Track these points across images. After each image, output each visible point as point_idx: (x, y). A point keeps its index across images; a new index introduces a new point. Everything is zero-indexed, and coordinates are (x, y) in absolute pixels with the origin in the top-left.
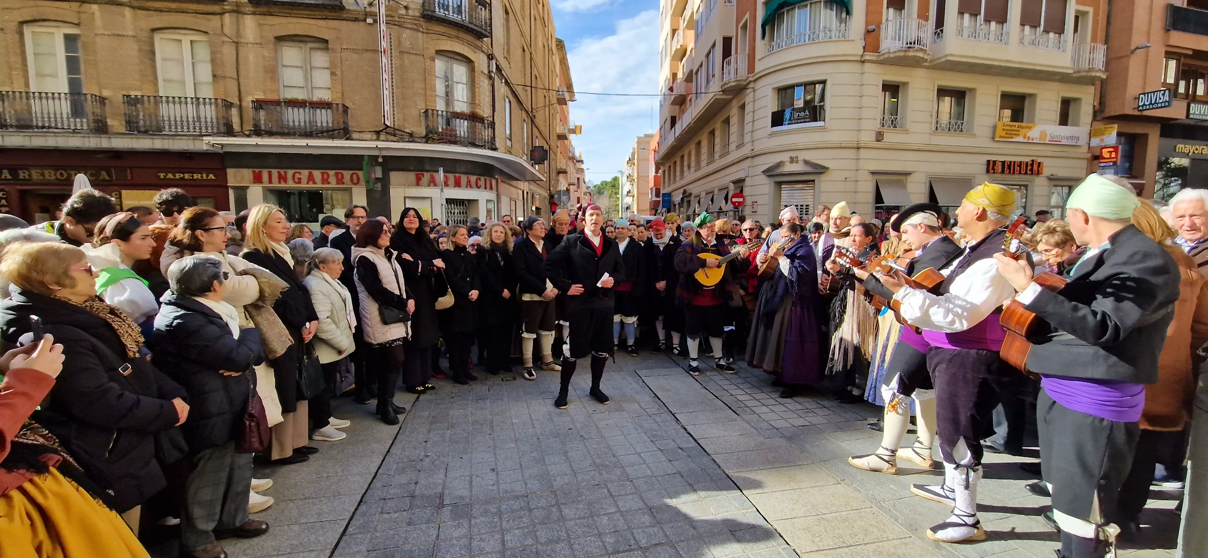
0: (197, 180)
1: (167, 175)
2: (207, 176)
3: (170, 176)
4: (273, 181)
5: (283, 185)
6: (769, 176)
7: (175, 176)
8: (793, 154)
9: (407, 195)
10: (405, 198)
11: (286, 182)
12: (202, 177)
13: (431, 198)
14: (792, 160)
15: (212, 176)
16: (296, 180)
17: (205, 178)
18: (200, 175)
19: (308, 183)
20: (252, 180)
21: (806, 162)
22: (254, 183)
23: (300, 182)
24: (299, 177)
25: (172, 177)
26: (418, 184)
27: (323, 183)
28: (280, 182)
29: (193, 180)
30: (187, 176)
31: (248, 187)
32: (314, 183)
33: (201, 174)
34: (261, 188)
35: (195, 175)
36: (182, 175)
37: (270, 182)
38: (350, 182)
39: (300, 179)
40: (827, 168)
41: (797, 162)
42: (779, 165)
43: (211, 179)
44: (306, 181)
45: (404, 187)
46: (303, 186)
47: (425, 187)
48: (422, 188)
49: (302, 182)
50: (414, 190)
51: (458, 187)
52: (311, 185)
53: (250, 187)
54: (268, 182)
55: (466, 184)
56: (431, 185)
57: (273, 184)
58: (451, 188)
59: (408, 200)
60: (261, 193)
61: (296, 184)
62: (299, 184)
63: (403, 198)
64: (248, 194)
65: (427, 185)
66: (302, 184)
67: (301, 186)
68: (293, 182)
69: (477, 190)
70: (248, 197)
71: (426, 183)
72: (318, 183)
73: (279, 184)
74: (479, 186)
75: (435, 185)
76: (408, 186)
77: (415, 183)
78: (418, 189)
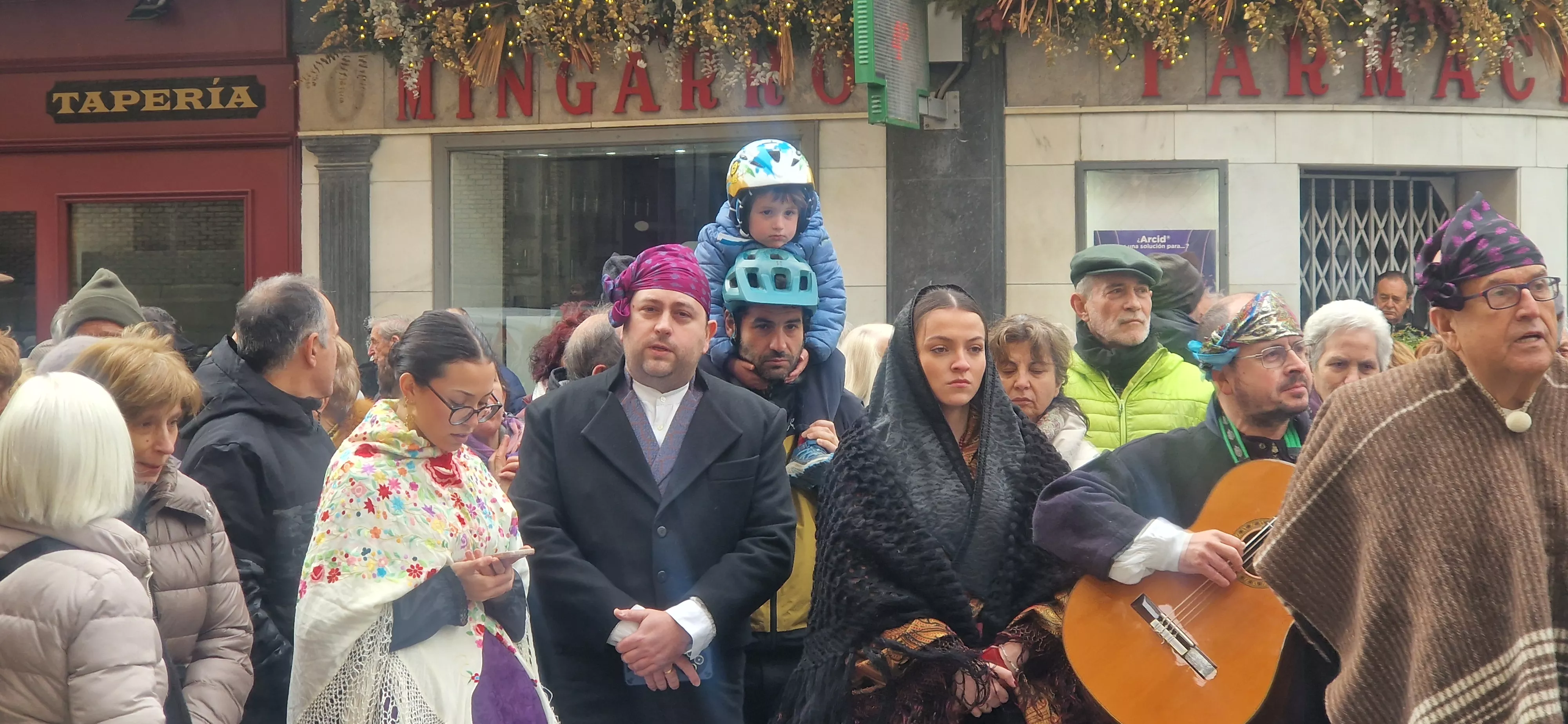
0: (191, 114)
1: (83, 97)
2: (225, 98)
3: (94, 102)
4: (477, 106)
5: (518, 125)
7: (109, 102)
9: (1092, 154)
10: (1082, 169)
11: (528, 111)
12: (206, 99)
13: (1220, 167)
15: (242, 96)
16: (574, 97)
17: (215, 104)
18: (198, 93)
19: (621, 110)
20: (396, 109)
22: (403, 118)
23: (586, 108)
24: (589, 78)
25: (101, 108)
26: (1152, 91)
27: (687, 106)
28: (503, 113)
29: (174, 115)
30: (151, 101)
31: (375, 141)
32: (651, 107)
33: (204, 84)
34: (425, 144)
35: (181, 93)
36: (135, 98)
37: (467, 113)
38: (810, 97)
39: (588, 90)
43: (240, 113)
44: (613, 98)
45: (1077, 109)
46: (595, 125)
47: (1191, 107)
48: (1174, 112)
49: (595, 105)
50: (1132, 123)
51: (1380, 99)
52: (636, 119)
53: (384, 142)
54: (456, 111)
55: (1432, 80)
56: (1222, 91)
57: (476, 121)
58: (1337, 107)
59: (1092, 183)
60: (427, 174)
61: (570, 118)
62: (586, 117)
63: (1070, 172)
64: (374, 175)
65: (1203, 94)
66: (596, 115)
67: (588, 125)
68: (558, 106)
69: (1506, 111)
70: (374, 190)
71: (1198, 82)
72: (666, 107)
73: (501, 121)
74: (1518, 85)
75: (1249, 91)
76: (1099, 105)
77: (1139, 86)
78: (1151, 117)
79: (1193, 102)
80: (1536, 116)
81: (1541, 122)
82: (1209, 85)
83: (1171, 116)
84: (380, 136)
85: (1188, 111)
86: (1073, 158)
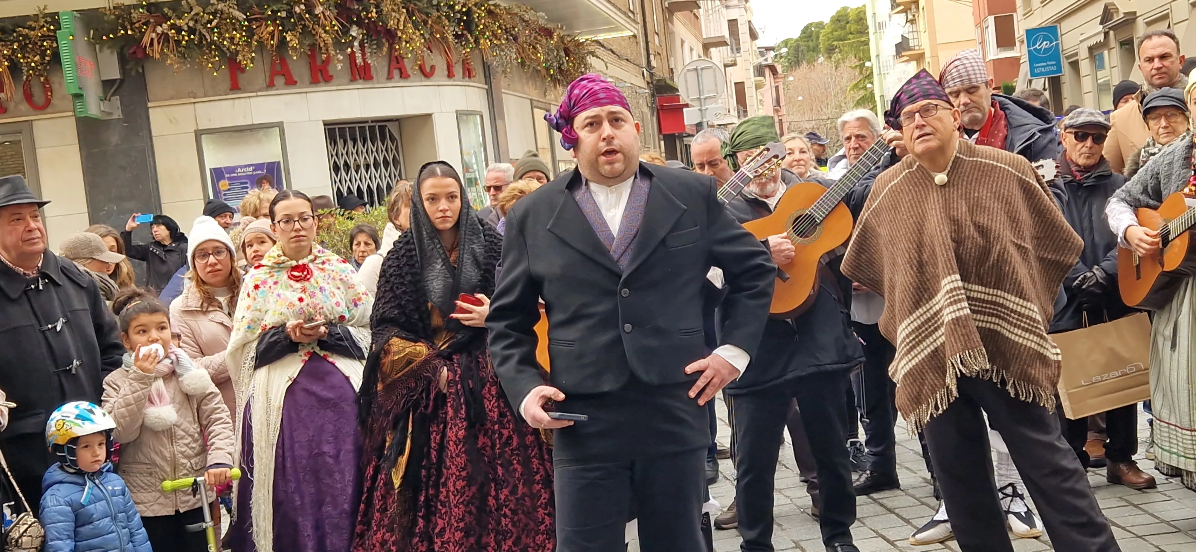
9: (203, 125)
10: (198, 134)
13: (279, 126)
26: (234, 86)
45: (193, 100)
47: (259, 94)
48: (249, 97)
50: (226, 105)
51: (361, 81)
55: (386, 69)
56: (275, 83)
58: (339, 88)
65: (265, 85)
69: (424, 83)
71: (261, 79)
74: (428, 69)
75: (291, 82)
76: (205, 96)
77: (227, 84)
78: (237, 101)
79: (260, 90)
80: (438, 86)
81: (441, 88)
82: (268, 80)
83: (248, 99)
85: (257, 96)
86: (194, 128)
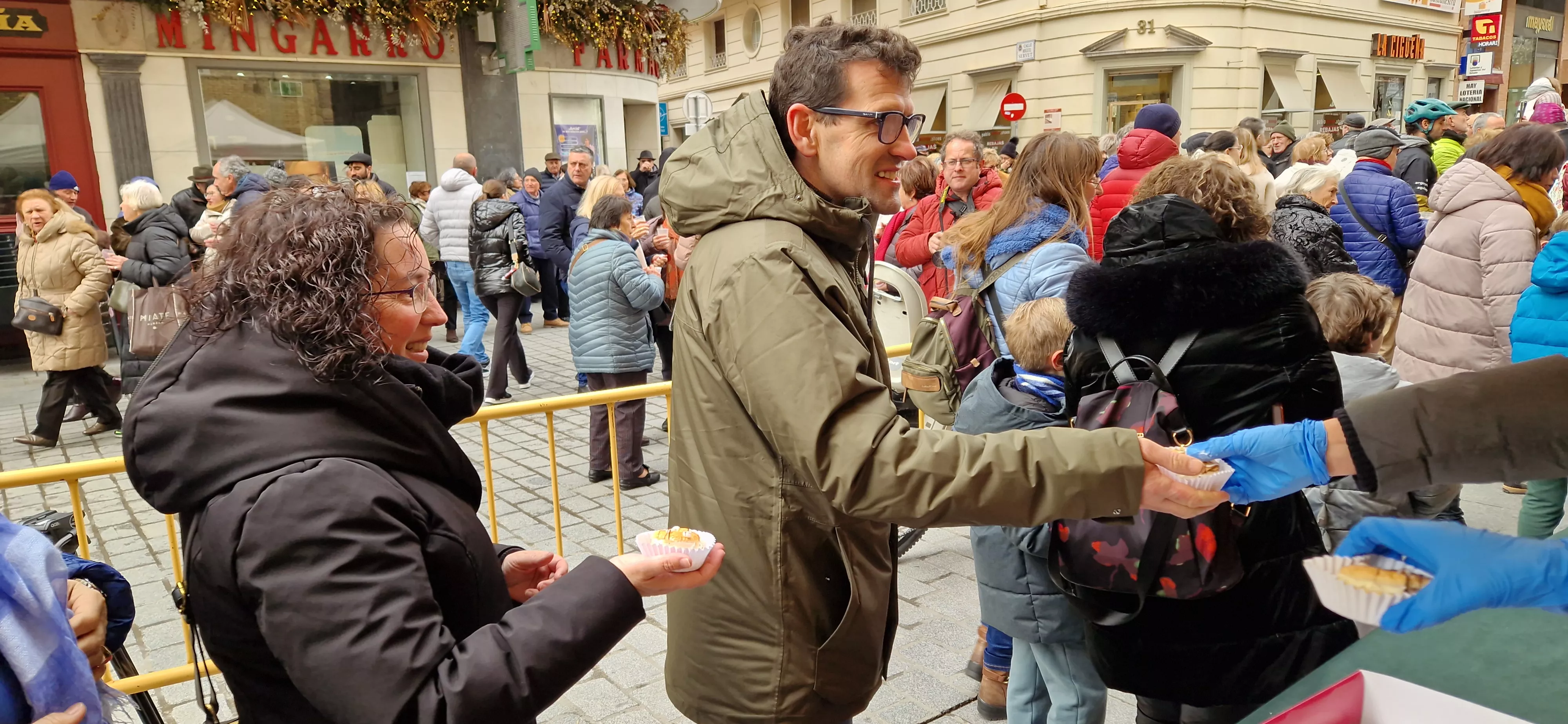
4: (216, 43)
5: (245, 56)
6: (1092, 59)
8: (1146, 16)
10: (551, 97)
11: (253, 48)
13: (600, 98)
14: (1143, 28)
16: (283, 42)
19: (313, 52)
20: (153, 40)
21: (1172, 32)
22: (161, 46)
23: (291, 49)
24: (290, 33)
26: (577, 63)
27: (354, 53)
28: (235, 48)
31: (142, 59)
32: (332, 52)
34: (181, 63)
37: (208, 45)
38: (421, 54)
39: (291, 39)
40: (1205, 43)
41: (1152, 32)
42: (1121, 36)
44: (308, 45)
45: (548, 69)
46: (300, 60)
47: (591, 71)
49: (297, 49)
52: (322, 57)
53: (148, 59)
54: (201, 44)
56: (600, 65)
57: (215, 51)
59: (555, 102)
60: (183, 81)
61: (281, 54)
62: (291, 55)
63: (547, 97)
64: (142, 80)
65: (594, 65)
66: (298, 54)
67: (295, 59)
68: (272, 46)
70: (143, 89)
71: (593, 60)
72: (341, 53)
73: (234, 53)
75: (608, 65)
76: (557, 67)
77: (571, 60)
78: (578, 75)
82: (596, 62)
83: (584, 75)
84: (144, 56)
85: (590, 73)
86: (547, 92)
